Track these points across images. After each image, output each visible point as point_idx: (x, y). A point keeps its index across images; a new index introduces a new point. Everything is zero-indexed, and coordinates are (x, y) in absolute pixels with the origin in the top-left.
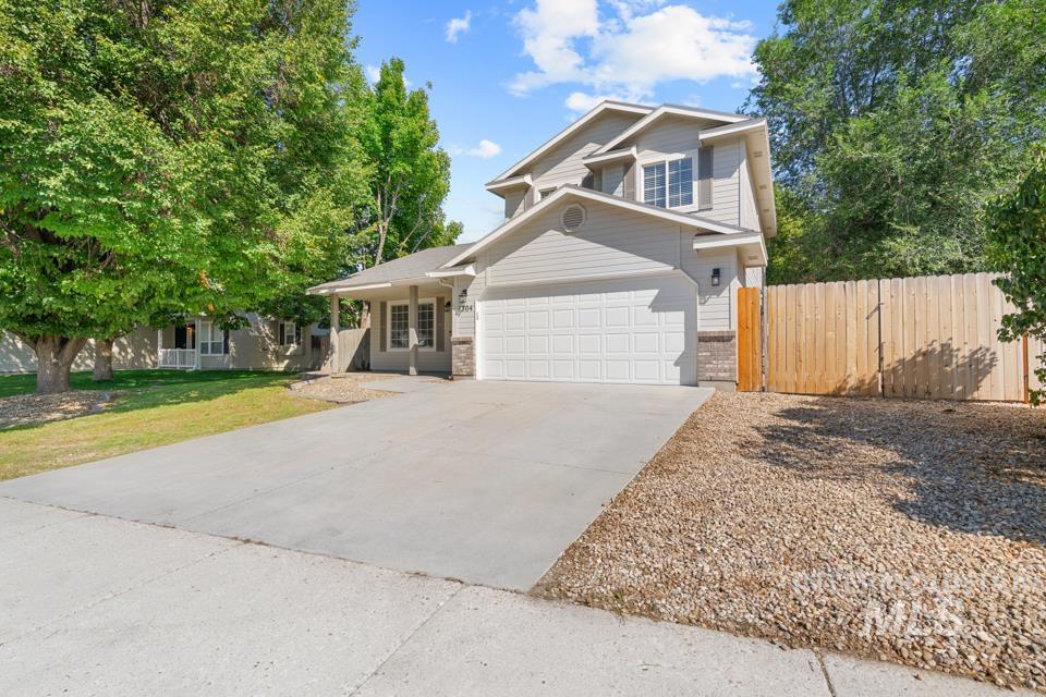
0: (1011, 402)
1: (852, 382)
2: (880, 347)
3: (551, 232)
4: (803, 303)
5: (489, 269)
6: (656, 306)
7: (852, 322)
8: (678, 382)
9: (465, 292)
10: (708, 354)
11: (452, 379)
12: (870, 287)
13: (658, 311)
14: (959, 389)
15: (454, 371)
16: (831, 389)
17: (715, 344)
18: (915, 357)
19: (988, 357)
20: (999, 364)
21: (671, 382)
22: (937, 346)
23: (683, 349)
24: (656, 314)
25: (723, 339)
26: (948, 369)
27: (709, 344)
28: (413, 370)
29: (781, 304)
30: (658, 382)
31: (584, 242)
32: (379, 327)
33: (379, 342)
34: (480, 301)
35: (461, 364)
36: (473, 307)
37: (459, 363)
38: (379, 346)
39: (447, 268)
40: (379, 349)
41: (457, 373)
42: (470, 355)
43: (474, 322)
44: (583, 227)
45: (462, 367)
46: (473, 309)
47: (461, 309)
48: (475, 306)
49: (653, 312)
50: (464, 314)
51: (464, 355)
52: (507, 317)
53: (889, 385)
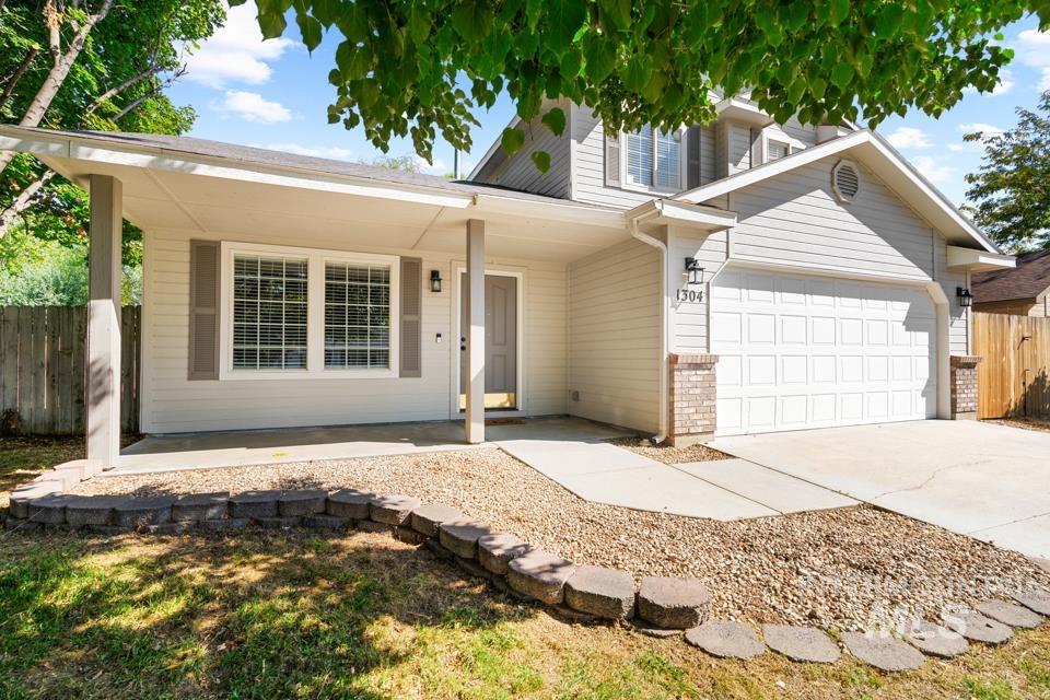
1: (1013, 405)
2: (1024, 373)
3: (820, 193)
6: (909, 324)
7: (1012, 351)
8: (925, 416)
10: (962, 382)
11: (667, 442)
12: (1019, 322)
13: (912, 331)
15: (678, 425)
16: (1005, 412)
17: (967, 372)
18: (1034, 383)
21: (920, 416)
22: (1041, 376)
23: (927, 376)
24: (911, 334)
25: (970, 365)
26: (1045, 391)
27: (963, 371)
30: (910, 417)
31: (855, 220)
32: (185, 310)
33: (185, 352)
34: (714, 285)
35: (693, 410)
36: (704, 295)
37: (686, 411)
38: (185, 363)
39: (690, 203)
40: (185, 373)
41: (685, 430)
42: (709, 391)
43: (708, 326)
44: (857, 200)
45: (695, 417)
46: (704, 300)
47: (681, 295)
48: (708, 294)
49: (907, 330)
50: (686, 306)
51: (698, 391)
52: (749, 320)
53: (1028, 406)
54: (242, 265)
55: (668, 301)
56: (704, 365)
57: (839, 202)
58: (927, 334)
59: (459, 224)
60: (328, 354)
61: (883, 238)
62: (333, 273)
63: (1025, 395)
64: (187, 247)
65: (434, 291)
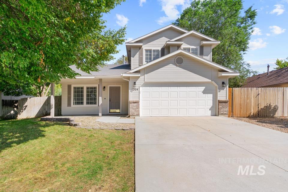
0: (281, 117)
1: (252, 114)
2: (258, 105)
3: (171, 65)
4: (242, 93)
5: (146, 75)
6: (204, 92)
7: (253, 98)
8: (210, 115)
9: (135, 83)
10: (221, 107)
11: (129, 117)
12: (256, 89)
13: (205, 94)
14: (272, 115)
15: (130, 113)
16: (248, 116)
17: (223, 104)
18: (264, 108)
19: (277, 107)
20: (279, 109)
21: (208, 115)
22: (268, 105)
23: (212, 105)
24: (205, 95)
25: (225, 102)
26: (270, 110)
27: (221, 104)
28: (100, 114)
29: (237, 93)
30: (204, 115)
31: (183, 69)
32: (67, 96)
33: (67, 102)
34: (141, 87)
35: (134, 111)
36: (138, 89)
37: (133, 111)
38: (67, 104)
39: (130, 73)
40: (67, 106)
41: (132, 115)
42: (138, 107)
43: (139, 95)
44: (183, 64)
45: (134, 112)
46: (138, 90)
47: (133, 89)
48: (139, 89)
49: (203, 94)
50: (134, 91)
51: (135, 107)
52: (152, 93)
53: (259, 114)
54: (75, 88)
55: (129, 91)
56: (137, 102)
57: (177, 66)
58: (212, 95)
59: (98, 79)
60: (87, 102)
61: (192, 72)
62: (88, 88)
63: (258, 111)
64: (67, 86)
65: (104, 90)
